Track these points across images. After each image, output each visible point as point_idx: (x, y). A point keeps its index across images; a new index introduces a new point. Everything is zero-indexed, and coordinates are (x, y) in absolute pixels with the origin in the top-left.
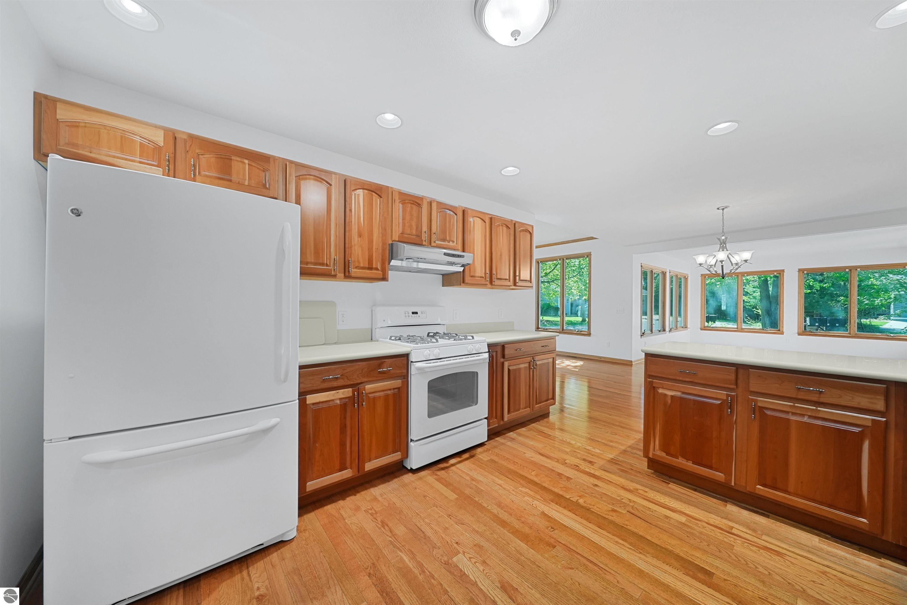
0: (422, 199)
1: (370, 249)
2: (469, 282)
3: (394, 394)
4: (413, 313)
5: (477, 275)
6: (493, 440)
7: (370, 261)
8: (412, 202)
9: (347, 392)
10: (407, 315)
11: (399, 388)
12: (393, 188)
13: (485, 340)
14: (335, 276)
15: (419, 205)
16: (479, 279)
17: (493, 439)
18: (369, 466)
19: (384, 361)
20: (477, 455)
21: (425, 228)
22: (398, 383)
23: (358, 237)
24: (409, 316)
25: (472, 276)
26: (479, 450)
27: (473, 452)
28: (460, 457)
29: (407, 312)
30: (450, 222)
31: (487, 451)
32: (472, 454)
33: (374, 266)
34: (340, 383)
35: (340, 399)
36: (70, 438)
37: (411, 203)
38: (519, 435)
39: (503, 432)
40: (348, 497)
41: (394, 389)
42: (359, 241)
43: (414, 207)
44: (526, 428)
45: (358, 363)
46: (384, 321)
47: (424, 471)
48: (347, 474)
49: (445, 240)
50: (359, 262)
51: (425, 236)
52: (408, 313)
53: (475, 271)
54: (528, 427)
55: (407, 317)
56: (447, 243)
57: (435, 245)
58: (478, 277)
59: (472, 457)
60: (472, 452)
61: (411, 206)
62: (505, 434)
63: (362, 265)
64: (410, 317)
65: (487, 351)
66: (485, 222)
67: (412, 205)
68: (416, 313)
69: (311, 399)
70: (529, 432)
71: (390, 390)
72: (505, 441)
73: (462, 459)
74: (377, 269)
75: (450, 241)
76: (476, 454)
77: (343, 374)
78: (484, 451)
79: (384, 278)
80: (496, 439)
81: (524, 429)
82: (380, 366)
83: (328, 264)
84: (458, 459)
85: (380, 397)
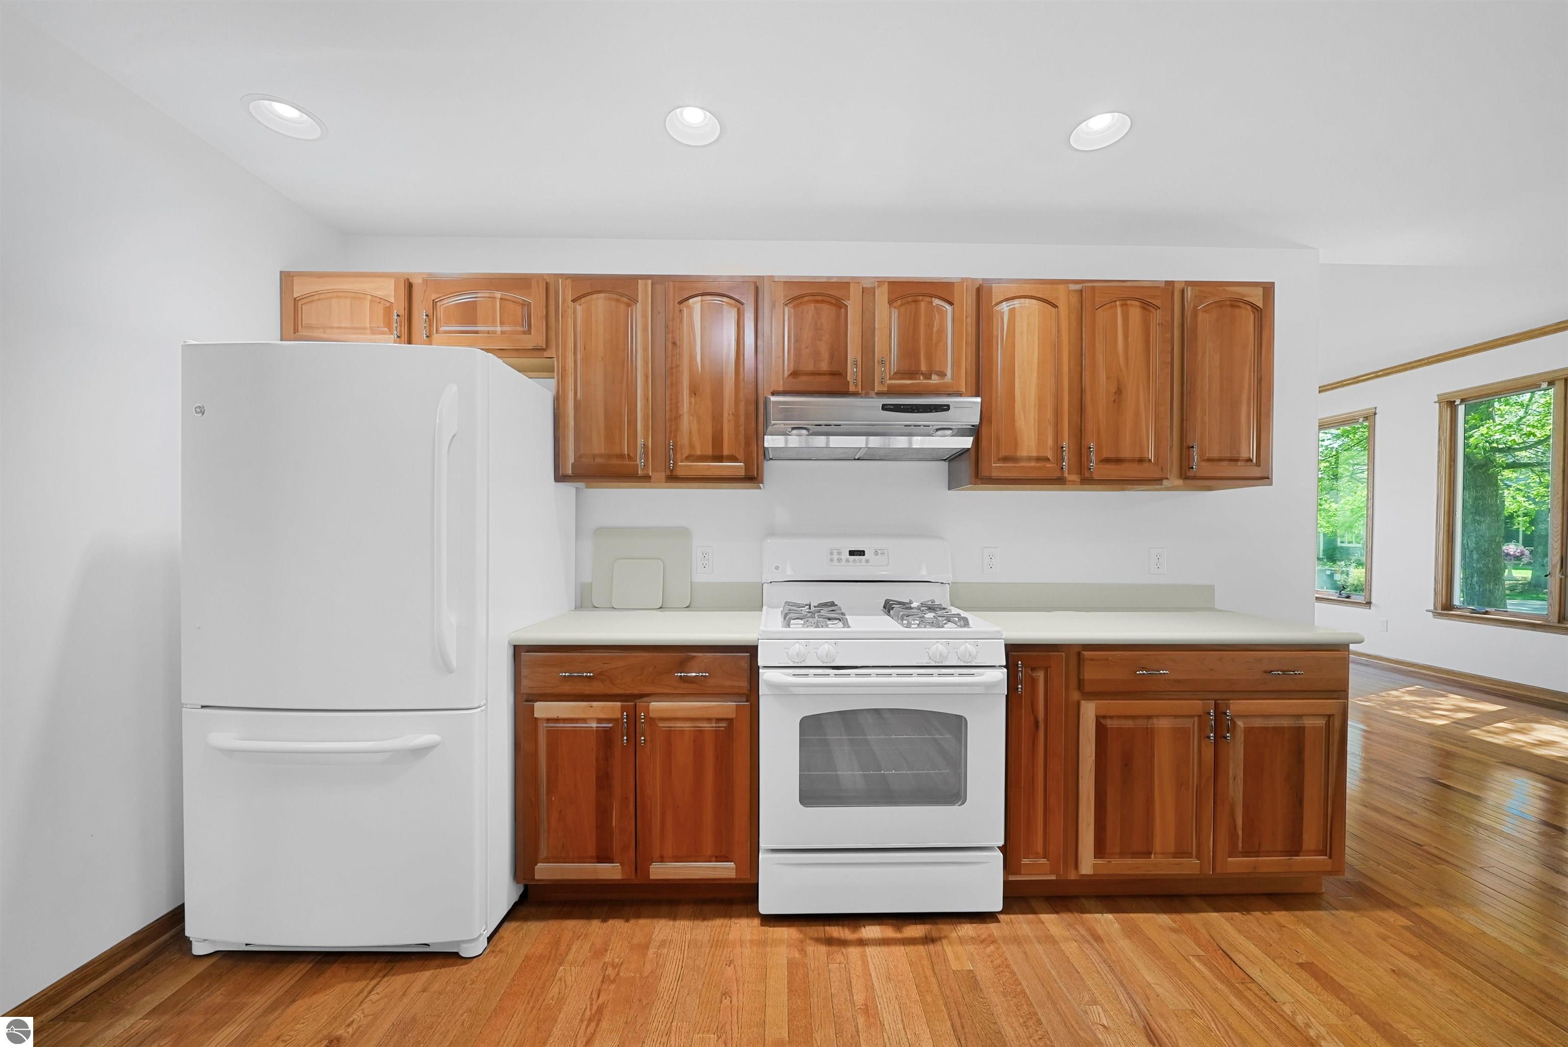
0: (844, 285)
1: (717, 418)
2: (995, 474)
3: (716, 732)
4: (852, 553)
5: (1023, 452)
6: (1031, 916)
7: (717, 440)
8: (820, 298)
9: (612, 709)
10: (836, 557)
11: (730, 721)
12: (773, 277)
13: (999, 632)
14: (646, 478)
15: (839, 305)
16: (1033, 464)
17: (1034, 912)
18: (661, 871)
19: (694, 657)
20: (944, 941)
21: (853, 353)
22: (725, 707)
23: (690, 397)
24: (839, 560)
25: (1005, 459)
26: (967, 930)
27: (945, 928)
28: (899, 929)
29: (835, 552)
30: (930, 326)
31: (982, 942)
32: (935, 934)
33: (726, 452)
34: (597, 687)
35: (599, 720)
36: (203, 707)
37: (817, 301)
38: (1132, 932)
39: (1084, 901)
40: (614, 918)
41: (718, 720)
42: (693, 404)
43: (825, 308)
44: (1174, 916)
45: (633, 654)
46: (777, 568)
47: (789, 926)
48: (611, 871)
49: (917, 374)
50: (692, 446)
51: (851, 373)
52: (839, 553)
53: (1015, 442)
54: (1187, 916)
55: (835, 562)
56: (922, 380)
57: (886, 389)
58: (1029, 459)
59: (928, 940)
60: (941, 926)
61: (815, 307)
62: (1083, 911)
63: (698, 453)
64: (844, 562)
65: (1004, 663)
66: (1055, 306)
67: (819, 305)
68: (862, 553)
69: (542, 709)
70: (1174, 936)
71: (709, 720)
72: (1066, 934)
73: (899, 935)
74: (733, 458)
75: (931, 375)
76: (945, 937)
77: (602, 672)
78: (973, 940)
79: (752, 478)
80: (1044, 917)
81: (1164, 919)
82: (682, 665)
83: (632, 455)
84: (888, 932)
85: (682, 732)
